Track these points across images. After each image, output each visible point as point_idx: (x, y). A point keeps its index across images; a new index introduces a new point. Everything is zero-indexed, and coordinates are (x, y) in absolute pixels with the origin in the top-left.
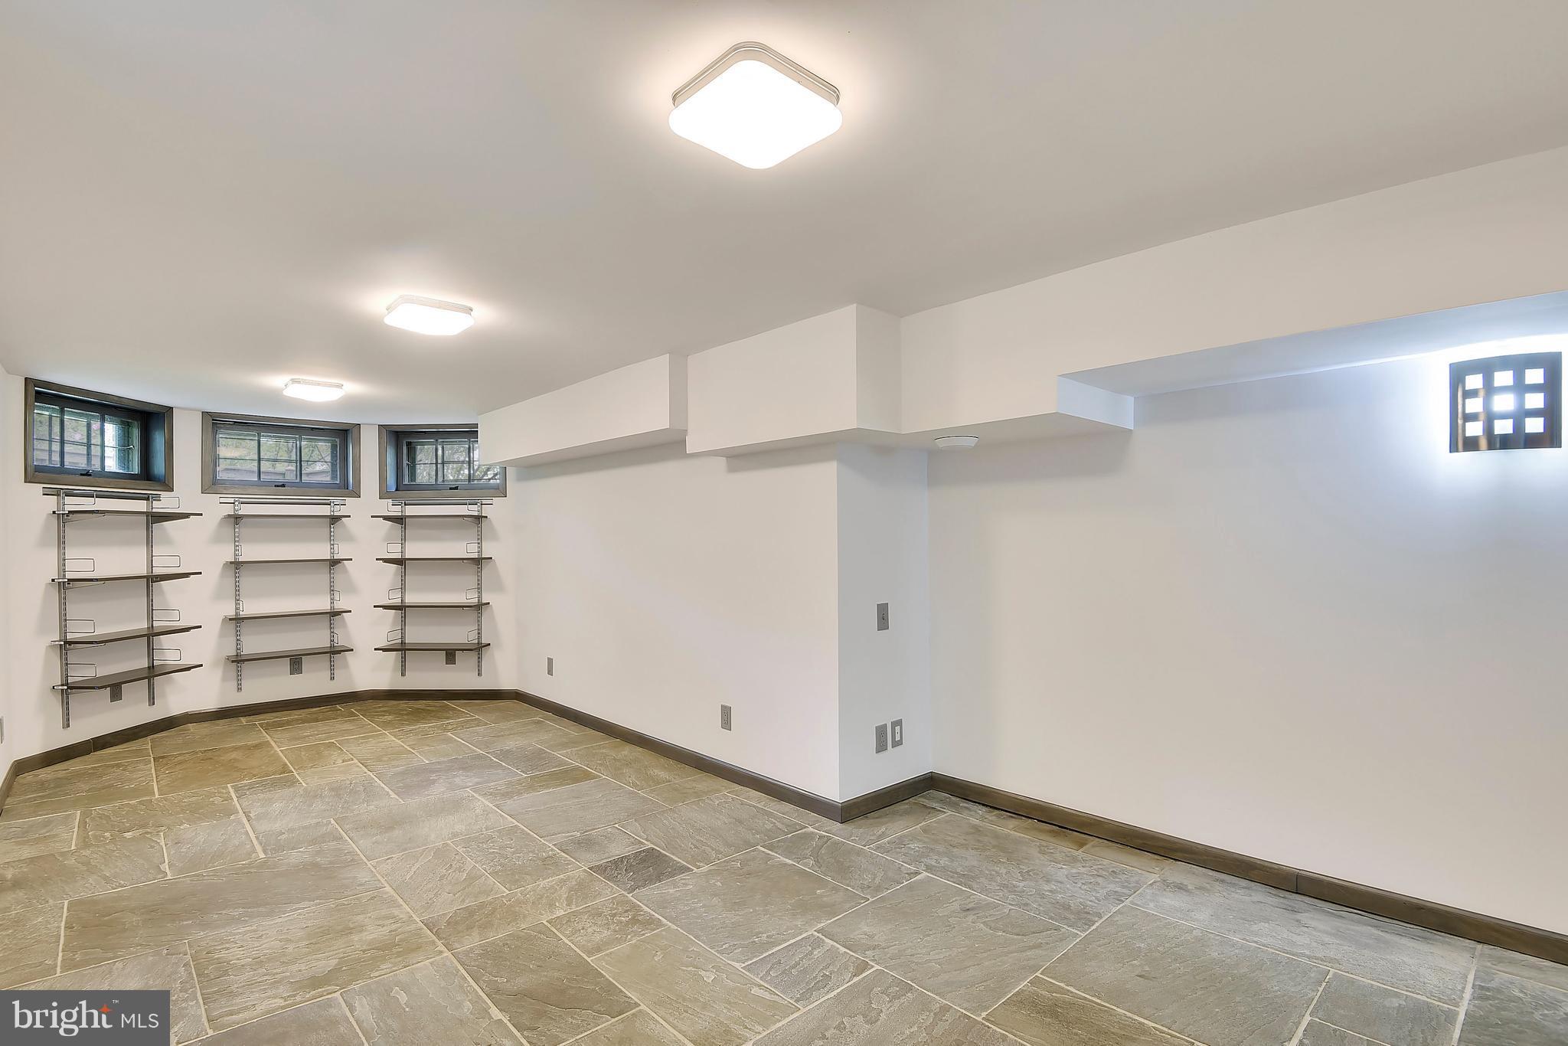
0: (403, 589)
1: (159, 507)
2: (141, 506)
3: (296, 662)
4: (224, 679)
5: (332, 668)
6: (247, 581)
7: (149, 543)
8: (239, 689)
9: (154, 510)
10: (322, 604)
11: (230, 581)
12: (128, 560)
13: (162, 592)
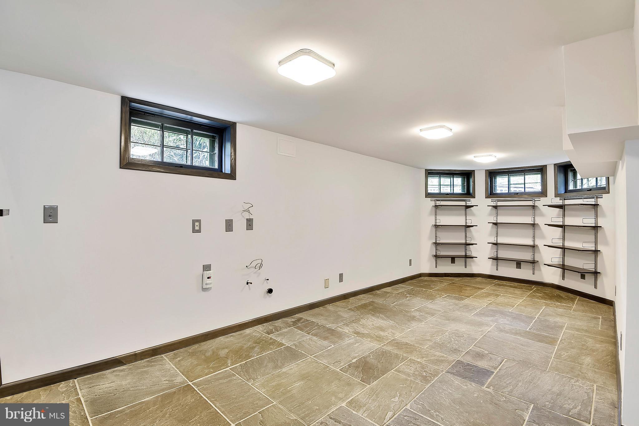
0: (564, 239)
1: (469, 204)
2: (463, 203)
3: (519, 264)
4: (492, 265)
5: (534, 269)
6: (501, 230)
7: (466, 215)
8: (497, 270)
9: (467, 205)
10: (530, 242)
11: (495, 230)
12: (458, 220)
13: (471, 231)
